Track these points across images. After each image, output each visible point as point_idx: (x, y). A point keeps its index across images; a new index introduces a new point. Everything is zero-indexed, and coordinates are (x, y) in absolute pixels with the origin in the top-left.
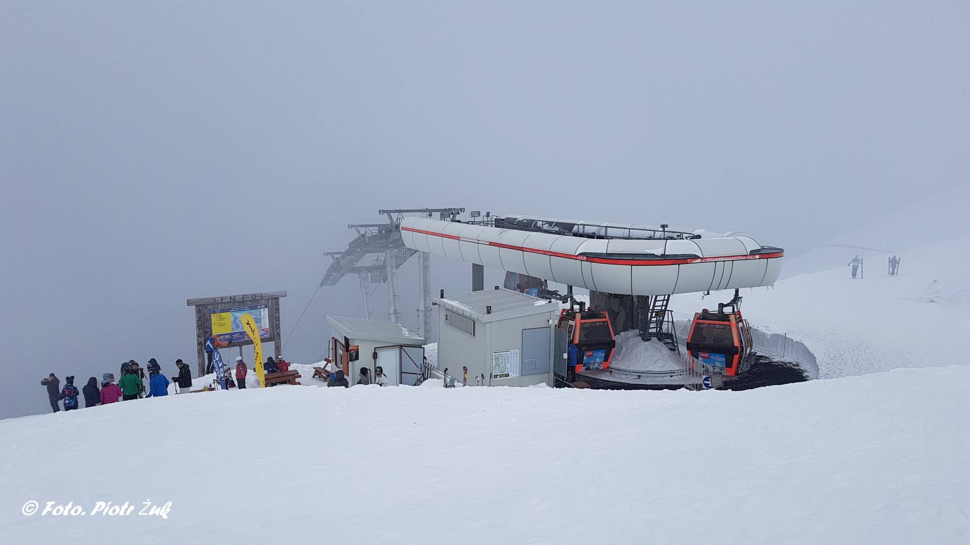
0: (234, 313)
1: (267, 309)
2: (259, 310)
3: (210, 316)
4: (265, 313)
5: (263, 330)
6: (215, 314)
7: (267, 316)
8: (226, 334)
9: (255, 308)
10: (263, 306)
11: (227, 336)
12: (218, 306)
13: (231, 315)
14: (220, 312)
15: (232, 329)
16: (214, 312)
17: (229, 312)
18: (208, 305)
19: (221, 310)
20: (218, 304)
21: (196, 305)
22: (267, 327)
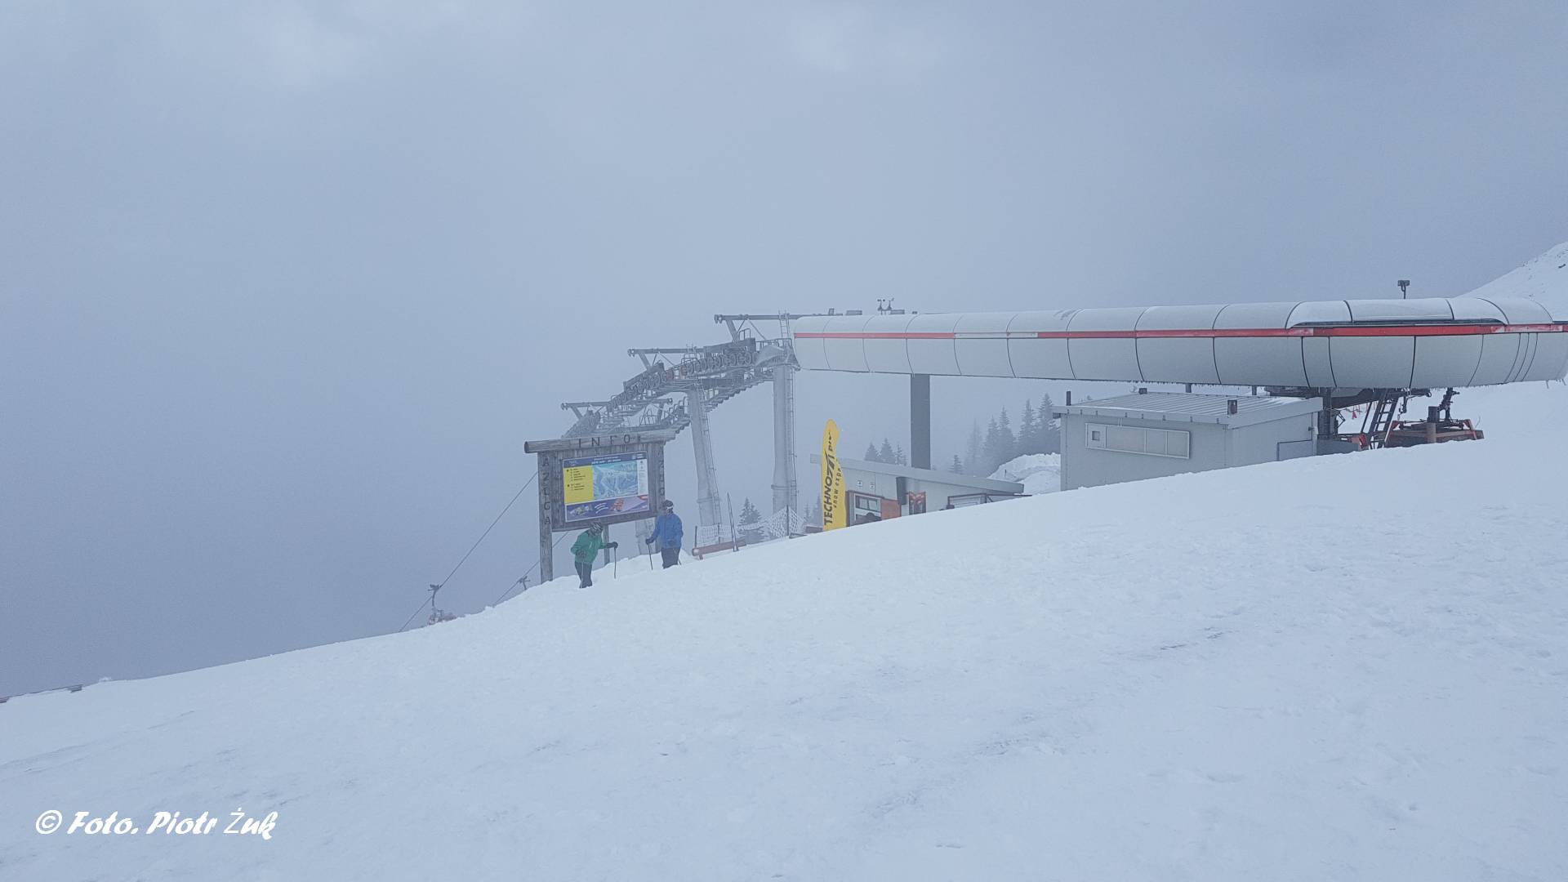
0: (597, 467)
1: (645, 461)
2: (633, 463)
3: (562, 472)
4: (642, 466)
5: (640, 497)
6: (569, 469)
7: (646, 473)
8: (585, 505)
9: (628, 458)
10: (640, 456)
11: (587, 508)
12: (574, 454)
13: (593, 471)
14: (577, 466)
15: (595, 495)
16: (568, 465)
17: (590, 464)
18: (558, 451)
19: (578, 461)
20: (573, 450)
21: (539, 453)
22: (646, 492)
